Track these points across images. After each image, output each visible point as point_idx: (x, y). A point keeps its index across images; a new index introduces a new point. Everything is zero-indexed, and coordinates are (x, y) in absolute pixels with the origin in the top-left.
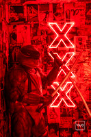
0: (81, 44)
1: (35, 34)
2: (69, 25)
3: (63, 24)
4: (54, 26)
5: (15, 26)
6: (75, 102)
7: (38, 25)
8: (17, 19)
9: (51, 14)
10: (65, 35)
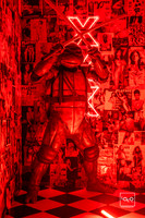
0: (105, 42)
1: (52, 30)
2: (92, 20)
3: (85, 18)
4: (75, 21)
6: (98, 111)
8: (31, 12)
9: (71, 7)
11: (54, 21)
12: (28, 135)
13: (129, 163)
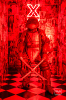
0: (42, 15)
1: (21, 10)
5: (11, 5)
7: (22, 5)
8: (12, 2)
10: (35, 11)
11: (22, 6)
12: (11, 52)
13: (50, 64)
